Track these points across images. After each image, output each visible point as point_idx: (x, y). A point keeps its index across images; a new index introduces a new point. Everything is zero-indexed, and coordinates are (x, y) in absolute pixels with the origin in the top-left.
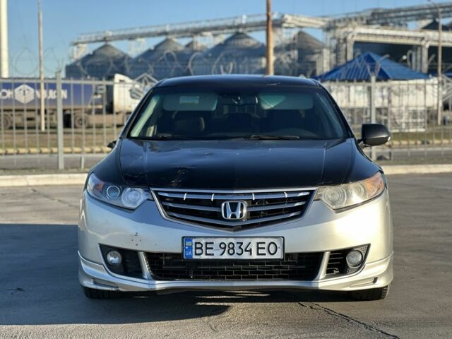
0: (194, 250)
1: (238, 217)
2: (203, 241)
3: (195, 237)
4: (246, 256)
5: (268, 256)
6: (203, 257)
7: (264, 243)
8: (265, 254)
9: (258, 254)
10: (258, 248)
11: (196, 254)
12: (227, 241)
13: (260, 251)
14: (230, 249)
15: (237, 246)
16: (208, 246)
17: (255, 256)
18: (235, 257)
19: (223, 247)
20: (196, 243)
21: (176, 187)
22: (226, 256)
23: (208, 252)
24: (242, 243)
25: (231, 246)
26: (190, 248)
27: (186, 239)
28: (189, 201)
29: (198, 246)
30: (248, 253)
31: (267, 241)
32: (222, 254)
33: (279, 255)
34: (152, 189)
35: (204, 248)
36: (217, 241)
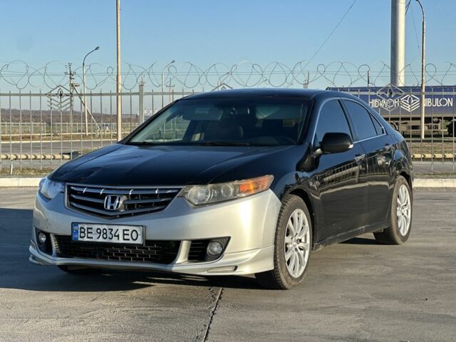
0: (79, 234)
1: (115, 208)
3: (80, 223)
4: (115, 240)
5: (131, 242)
6: (86, 239)
7: (129, 230)
8: (129, 240)
9: (124, 239)
10: (124, 234)
11: (81, 237)
12: (102, 227)
13: (126, 237)
14: (104, 233)
15: (109, 232)
16: (89, 231)
17: (121, 241)
18: (107, 240)
19: (99, 232)
22: (101, 240)
24: (112, 230)
26: (77, 232)
27: (74, 224)
28: (87, 194)
29: (83, 230)
30: (117, 238)
32: (98, 238)
33: (139, 241)
34: (67, 184)
35: (86, 232)
36: (95, 227)
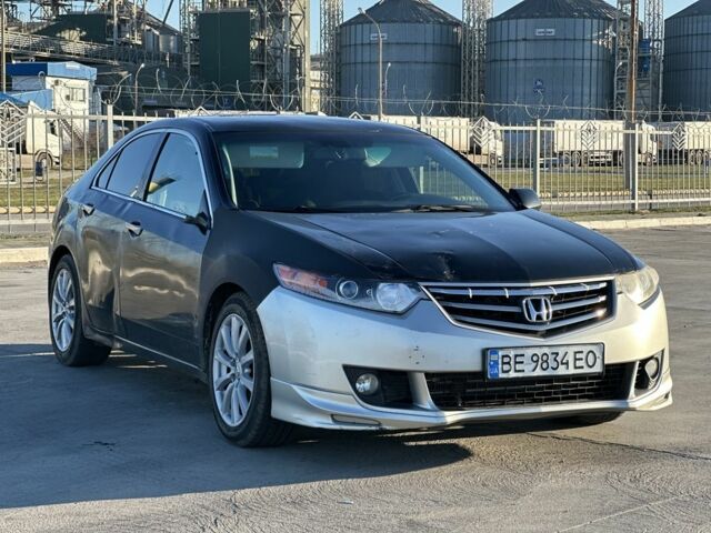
0: (500, 366)
1: (545, 319)
2: (512, 353)
3: (502, 348)
4: (562, 371)
5: (586, 370)
6: (512, 374)
7: (582, 352)
8: (582, 367)
9: (576, 367)
10: (576, 359)
11: (504, 372)
12: (539, 352)
13: (579, 363)
14: (543, 361)
15: (551, 357)
16: (518, 359)
17: (572, 371)
18: (549, 372)
19: (535, 359)
20: (503, 356)
21: (454, 281)
22: (539, 372)
23: (519, 367)
24: (557, 354)
25: (545, 358)
26: (496, 363)
28: (477, 300)
29: (506, 360)
30: (564, 366)
31: (586, 349)
32: (534, 370)
33: (598, 369)
34: (422, 284)
35: (512, 362)
36: (529, 352)
